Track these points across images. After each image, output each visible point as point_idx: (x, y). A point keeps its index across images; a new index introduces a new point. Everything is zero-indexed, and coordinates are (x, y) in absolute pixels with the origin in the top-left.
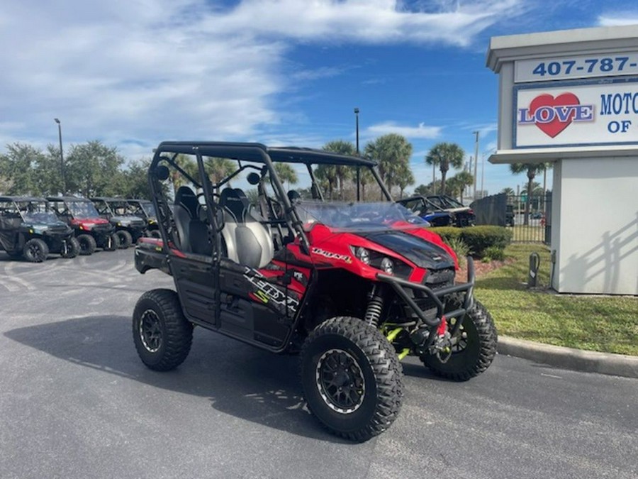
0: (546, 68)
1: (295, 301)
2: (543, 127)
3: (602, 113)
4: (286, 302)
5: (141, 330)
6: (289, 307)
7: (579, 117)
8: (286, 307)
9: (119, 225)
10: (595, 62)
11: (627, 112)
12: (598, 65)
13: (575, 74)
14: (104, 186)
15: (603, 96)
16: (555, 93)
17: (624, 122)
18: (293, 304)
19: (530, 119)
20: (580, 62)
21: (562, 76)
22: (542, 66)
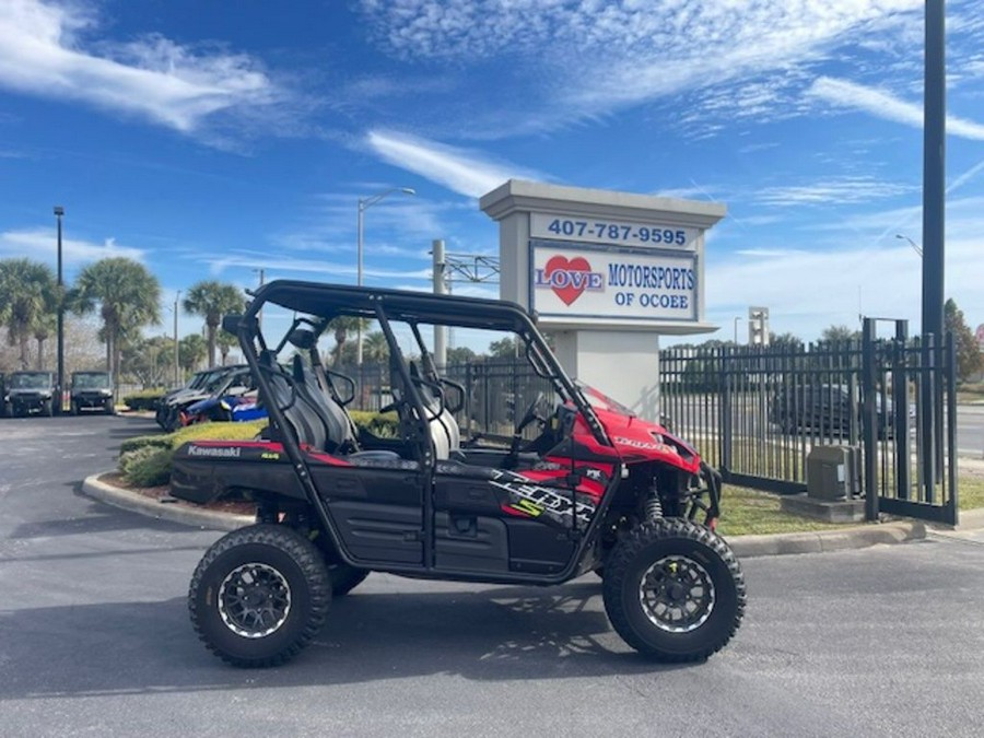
0: (561, 227)
1: (588, 508)
2: (559, 292)
3: (610, 284)
4: (574, 510)
5: (221, 604)
6: (578, 516)
7: (590, 285)
8: (574, 517)
10: (604, 227)
11: (630, 285)
12: (606, 231)
13: (586, 237)
15: (611, 266)
16: (570, 255)
17: (628, 295)
18: (585, 511)
19: (547, 281)
20: (591, 225)
21: (575, 237)
22: (557, 222)
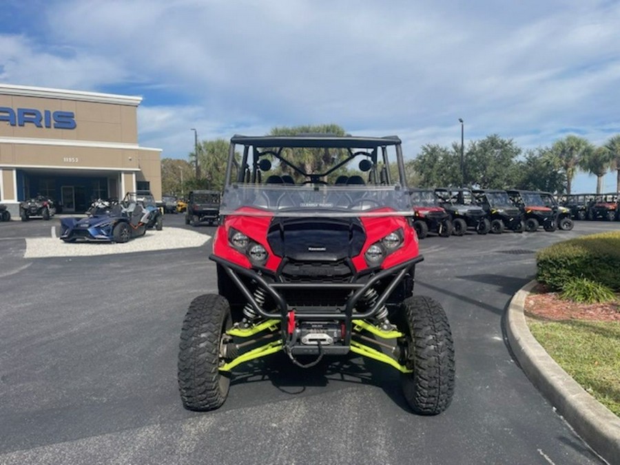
9: (456, 213)
14: (495, 177)
